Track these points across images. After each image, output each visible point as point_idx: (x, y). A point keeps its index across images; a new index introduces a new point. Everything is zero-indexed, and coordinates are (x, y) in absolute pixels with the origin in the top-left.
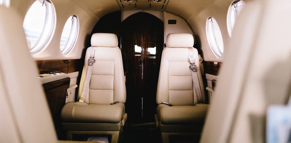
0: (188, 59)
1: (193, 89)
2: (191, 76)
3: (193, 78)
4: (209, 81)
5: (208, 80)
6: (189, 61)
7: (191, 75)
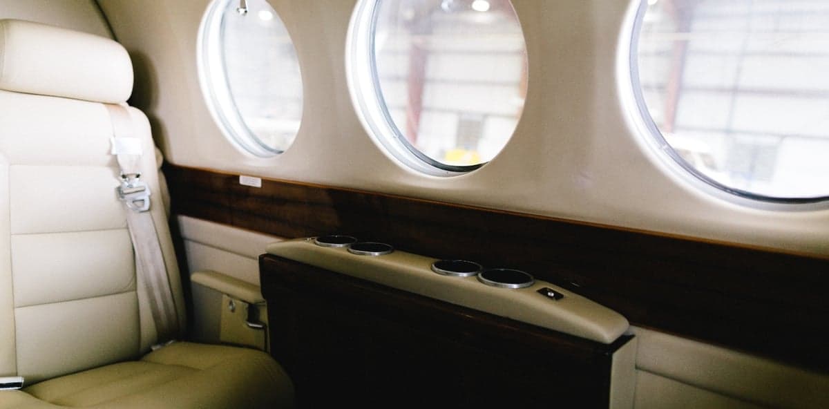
0: (109, 153)
1: (135, 289)
2: (125, 231)
3: (136, 237)
4: (196, 245)
5: (189, 240)
6: (115, 164)
7: (127, 228)
